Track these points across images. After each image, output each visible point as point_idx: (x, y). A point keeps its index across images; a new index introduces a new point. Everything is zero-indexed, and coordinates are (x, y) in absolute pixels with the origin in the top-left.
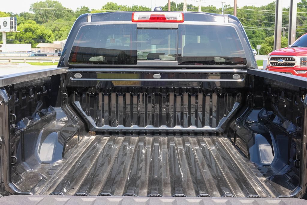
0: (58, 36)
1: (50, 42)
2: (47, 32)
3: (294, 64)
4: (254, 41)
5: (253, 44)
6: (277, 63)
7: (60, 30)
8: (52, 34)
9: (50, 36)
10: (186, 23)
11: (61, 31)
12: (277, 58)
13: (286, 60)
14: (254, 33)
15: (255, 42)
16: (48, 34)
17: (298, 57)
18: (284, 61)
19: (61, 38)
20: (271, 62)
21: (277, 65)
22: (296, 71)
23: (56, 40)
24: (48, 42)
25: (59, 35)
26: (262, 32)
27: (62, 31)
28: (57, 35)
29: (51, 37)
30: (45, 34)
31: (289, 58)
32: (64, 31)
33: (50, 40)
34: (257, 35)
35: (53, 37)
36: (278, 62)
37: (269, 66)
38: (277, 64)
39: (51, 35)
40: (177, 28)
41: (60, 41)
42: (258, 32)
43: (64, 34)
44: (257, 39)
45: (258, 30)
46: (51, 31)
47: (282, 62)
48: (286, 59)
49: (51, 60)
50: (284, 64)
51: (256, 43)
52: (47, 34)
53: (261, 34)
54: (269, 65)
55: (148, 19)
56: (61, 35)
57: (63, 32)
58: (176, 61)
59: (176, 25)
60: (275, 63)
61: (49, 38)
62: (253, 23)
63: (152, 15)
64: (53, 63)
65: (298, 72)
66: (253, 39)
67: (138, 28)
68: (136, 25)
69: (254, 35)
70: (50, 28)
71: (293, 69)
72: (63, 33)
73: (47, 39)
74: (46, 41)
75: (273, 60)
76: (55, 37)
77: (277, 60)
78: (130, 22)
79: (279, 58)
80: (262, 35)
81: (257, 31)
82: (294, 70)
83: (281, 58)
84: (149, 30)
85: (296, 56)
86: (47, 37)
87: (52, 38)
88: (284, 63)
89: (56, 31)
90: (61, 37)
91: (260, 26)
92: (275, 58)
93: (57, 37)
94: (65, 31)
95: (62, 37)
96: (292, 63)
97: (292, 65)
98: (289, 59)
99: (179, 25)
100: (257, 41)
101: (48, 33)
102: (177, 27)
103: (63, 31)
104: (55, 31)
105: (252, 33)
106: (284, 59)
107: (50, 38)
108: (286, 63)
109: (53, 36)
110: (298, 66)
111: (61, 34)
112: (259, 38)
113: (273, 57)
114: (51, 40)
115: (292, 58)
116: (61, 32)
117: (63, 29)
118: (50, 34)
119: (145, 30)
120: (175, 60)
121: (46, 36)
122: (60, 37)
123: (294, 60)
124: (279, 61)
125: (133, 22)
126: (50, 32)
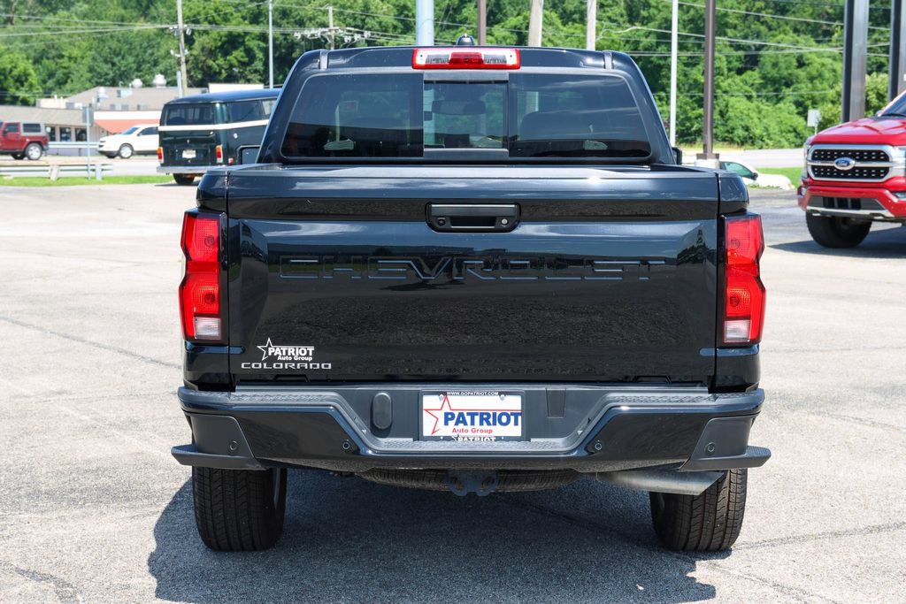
0: (54, 80)
1: (25, 103)
2: (12, 62)
3: (886, 170)
4: (802, 96)
5: (797, 107)
6: (833, 168)
7: (61, 56)
8: (31, 71)
9: (24, 78)
10: (524, 70)
11: (66, 59)
12: (832, 151)
13: (861, 159)
14: (801, 63)
15: (808, 99)
16: (15, 72)
17: (897, 148)
18: (853, 163)
19: (68, 86)
20: (813, 167)
21: (831, 176)
22: (892, 192)
23: (48, 94)
24: (14, 101)
25: (60, 74)
26: (835, 59)
27: (70, 58)
28: (51, 75)
29: (26, 80)
30: (4, 69)
31: (870, 152)
32: (79, 60)
33: (22, 94)
34: (815, 73)
35: (34, 82)
36: (835, 165)
37: (808, 180)
38: (832, 172)
39: (27, 75)
40: (507, 81)
41: (64, 97)
42: (817, 60)
43: (78, 71)
44: (814, 89)
45: (820, 55)
46: (28, 59)
47: (848, 164)
48: (860, 156)
49: (47, 168)
50: (853, 172)
51: (809, 103)
52: (11, 71)
53: (830, 66)
54: (809, 175)
55: (447, 63)
56: (65, 74)
57: (75, 62)
58: (506, 150)
59: (504, 74)
60: (825, 168)
61: (18, 84)
62: (798, 27)
63: (454, 55)
64: (53, 178)
65: (897, 197)
66: (799, 86)
67: (426, 82)
68: (422, 75)
69: (802, 73)
70: (22, 45)
71: (883, 186)
72: (72, 64)
73: (12, 91)
74: (7, 99)
75: (819, 159)
76: (44, 82)
77: (832, 159)
78: (409, 70)
79: (839, 152)
80: (834, 71)
81: (813, 56)
82: (887, 192)
83: (846, 153)
84: (448, 85)
85: (893, 145)
86: (11, 81)
87: (31, 86)
88: (854, 168)
89: (48, 58)
90: (66, 82)
91: (827, 39)
92: (826, 151)
93: (50, 83)
94: (82, 58)
95: (69, 81)
96: (878, 169)
97: (878, 176)
98: (869, 156)
99: (510, 75)
100: (816, 93)
101: (15, 67)
102: (507, 78)
103: (76, 58)
104: (45, 61)
105: (795, 63)
106: (853, 154)
107: (22, 85)
108: (861, 169)
109: (34, 78)
110: (899, 178)
111: (65, 71)
112: (821, 83)
113: (819, 151)
114: (27, 95)
115: (878, 153)
116: (65, 62)
117: (76, 52)
118: (25, 69)
119: (440, 85)
120: (503, 148)
121: (6, 79)
122: (61, 83)
123: (886, 158)
124: (837, 163)
125: (414, 68)
126: (24, 65)
